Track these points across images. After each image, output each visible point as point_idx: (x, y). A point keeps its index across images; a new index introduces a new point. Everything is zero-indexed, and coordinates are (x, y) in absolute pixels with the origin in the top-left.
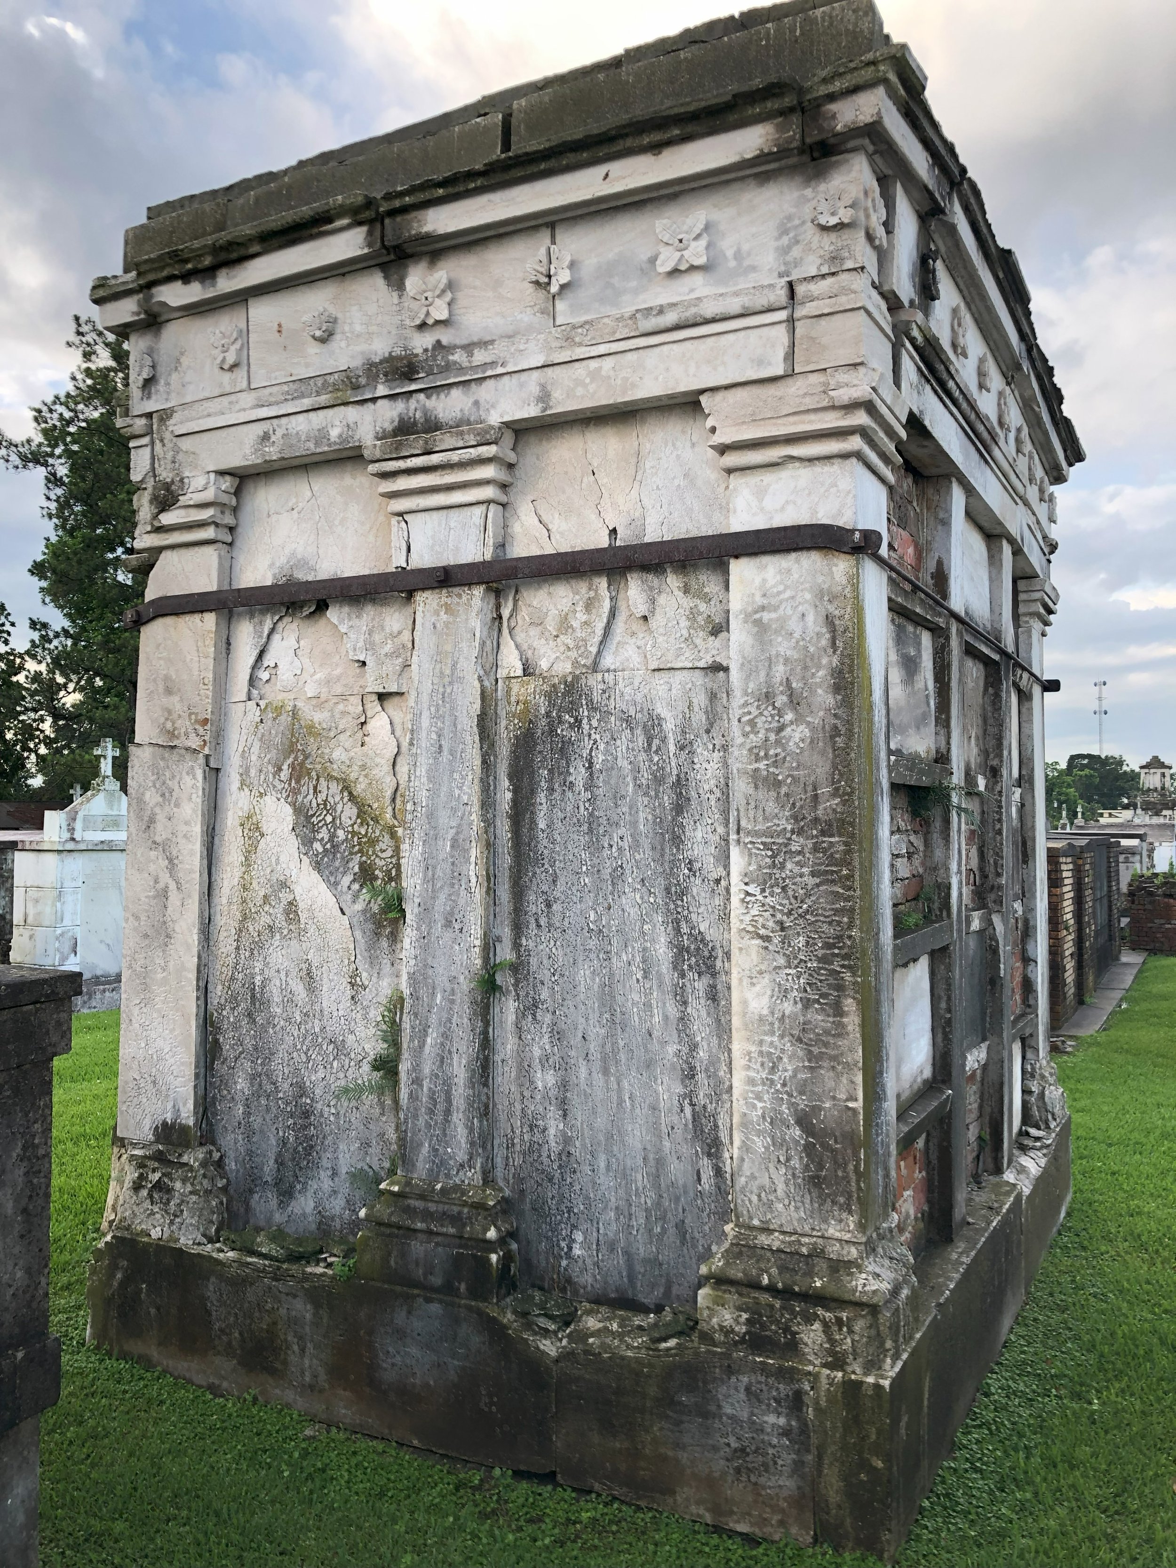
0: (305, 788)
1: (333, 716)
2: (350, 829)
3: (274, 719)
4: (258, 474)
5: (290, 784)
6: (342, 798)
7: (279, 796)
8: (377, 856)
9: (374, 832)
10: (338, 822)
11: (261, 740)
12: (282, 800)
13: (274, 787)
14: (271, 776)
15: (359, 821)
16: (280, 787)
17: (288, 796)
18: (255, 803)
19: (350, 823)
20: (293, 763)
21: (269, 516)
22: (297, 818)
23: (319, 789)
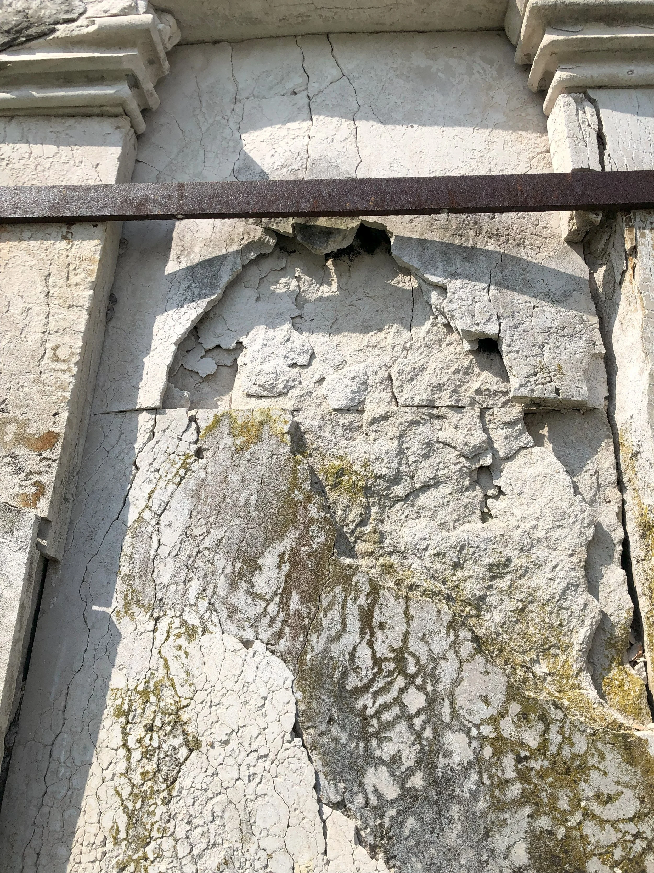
0: (334, 614)
1: (401, 452)
2: (487, 730)
3: (239, 450)
4: (215, 42)
5: (284, 605)
6: (455, 645)
7: (249, 634)
8: (587, 814)
9: (569, 741)
10: (446, 710)
11: (196, 495)
12: (258, 646)
13: (233, 610)
14: (222, 583)
15: (515, 708)
16: (251, 612)
17: (279, 635)
18: (169, 651)
19: (486, 712)
20: (295, 552)
21: (236, 100)
22: (309, 698)
23: (377, 617)
